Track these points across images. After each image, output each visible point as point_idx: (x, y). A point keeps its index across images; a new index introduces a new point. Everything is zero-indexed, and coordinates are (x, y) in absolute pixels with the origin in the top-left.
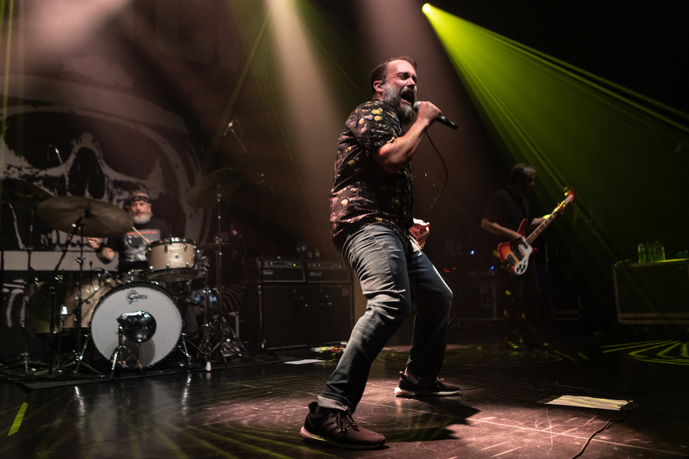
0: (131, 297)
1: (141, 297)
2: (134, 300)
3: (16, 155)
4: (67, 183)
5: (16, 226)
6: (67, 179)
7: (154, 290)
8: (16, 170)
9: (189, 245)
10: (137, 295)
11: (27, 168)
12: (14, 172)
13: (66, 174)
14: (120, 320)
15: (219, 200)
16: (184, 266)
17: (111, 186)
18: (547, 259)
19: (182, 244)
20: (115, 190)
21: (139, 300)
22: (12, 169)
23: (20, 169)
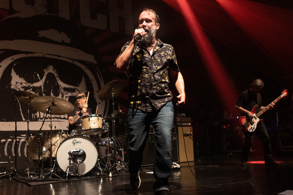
0: (74, 142)
1: (78, 142)
2: (75, 144)
3: (20, 77)
4: (43, 89)
5: (21, 110)
6: (43, 88)
7: (84, 139)
8: (20, 84)
9: (100, 118)
10: (77, 142)
11: (24, 83)
12: (19, 85)
13: (42, 85)
14: (70, 153)
15: (113, 96)
16: (98, 127)
17: (62, 90)
18: (278, 120)
19: (97, 117)
20: (64, 92)
21: (78, 144)
22: (18, 84)
23: (22, 84)
